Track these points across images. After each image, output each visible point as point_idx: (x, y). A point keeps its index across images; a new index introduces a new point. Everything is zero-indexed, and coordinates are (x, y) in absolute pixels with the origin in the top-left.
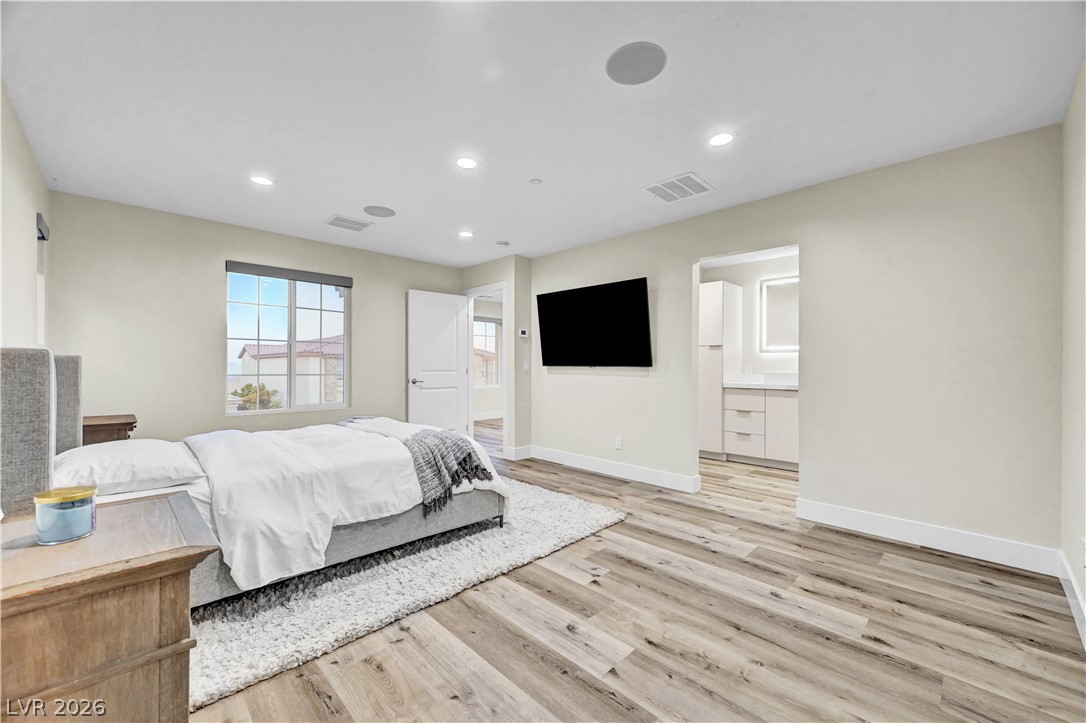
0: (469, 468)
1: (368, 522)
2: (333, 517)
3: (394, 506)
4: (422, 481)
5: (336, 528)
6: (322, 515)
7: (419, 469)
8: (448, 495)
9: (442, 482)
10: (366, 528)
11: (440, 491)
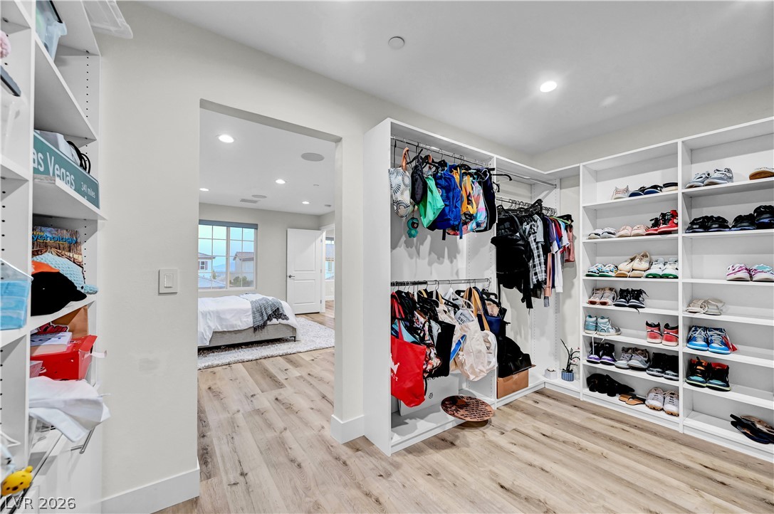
0: (277, 313)
1: (229, 332)
2: (213, 328)
3: (239, 326)
4: (254, 318)
5: (215, 333)
6: (209, 326)
7: (254, 313)
8: (264, 325)
9: (263, 319)
10: (227, 334)
11: (262, 322)
